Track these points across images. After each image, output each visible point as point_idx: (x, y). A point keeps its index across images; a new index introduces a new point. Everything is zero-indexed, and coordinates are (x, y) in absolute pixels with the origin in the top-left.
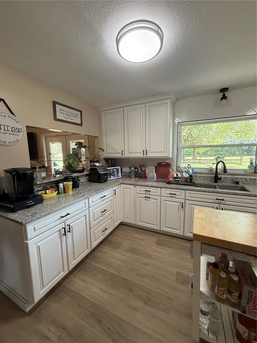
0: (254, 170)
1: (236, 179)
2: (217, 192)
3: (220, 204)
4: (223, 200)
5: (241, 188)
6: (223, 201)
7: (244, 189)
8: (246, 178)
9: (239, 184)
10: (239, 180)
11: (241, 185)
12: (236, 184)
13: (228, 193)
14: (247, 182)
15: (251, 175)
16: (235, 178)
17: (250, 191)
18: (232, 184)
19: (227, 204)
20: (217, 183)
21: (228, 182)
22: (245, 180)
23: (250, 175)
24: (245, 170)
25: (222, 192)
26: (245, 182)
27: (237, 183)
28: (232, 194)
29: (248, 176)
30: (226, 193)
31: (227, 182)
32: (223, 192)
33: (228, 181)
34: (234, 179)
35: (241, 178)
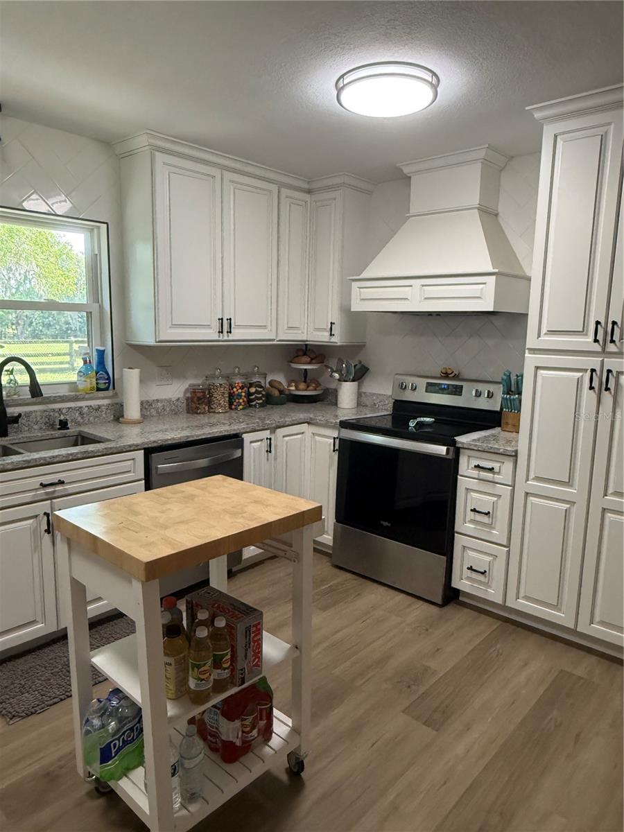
0: (94, 380)
1: (57, 415)
2: (38, 463)
3: (51, 499)
4: (61, 483)
5: (77, 440)
6: (59, 488)
7: (83, 439)
8: (81, 407)
9: (68, 428)
10: (63, 414)
11: (73, 430)
12: (59, 429)
13: (71, 458)
14: (82, 418)
15: (91, 395)
16: (54, 410)
17: (108, 440)
18: (48, 433)
19: (71, 492)
20: (7, 438)
21: (35, 427)
22: (77, 414)
23: (87, 396)
24: (72, 385)
25: (53, 457)
26: (79, 418)
27: (64, 425)
28: (79, 456)
29: (83, 399)
30: (64, 459)
31: (32, 427)
32: (57, 456)
33: (37, 423)
34: (52, 414)
35: (69, 408)
